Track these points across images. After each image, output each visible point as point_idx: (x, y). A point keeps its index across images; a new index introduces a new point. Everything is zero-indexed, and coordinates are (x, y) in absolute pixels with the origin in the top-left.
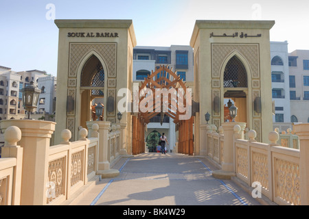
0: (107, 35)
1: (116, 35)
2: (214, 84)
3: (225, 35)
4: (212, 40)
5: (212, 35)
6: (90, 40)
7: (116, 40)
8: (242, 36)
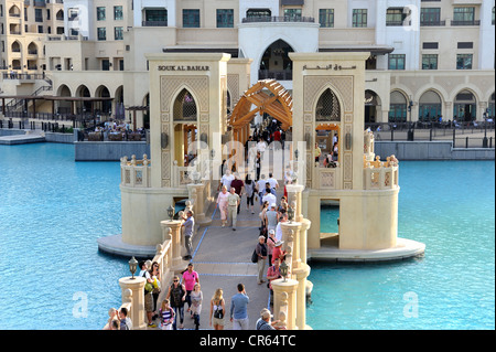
0: (198, 68)
1: (207, 68)
2: (306, 118)
3: (318, 68)
4: (305, 73)
5: (305, 68)
6: (181, 73)
7: (208, 73)
8: (336, 68)
